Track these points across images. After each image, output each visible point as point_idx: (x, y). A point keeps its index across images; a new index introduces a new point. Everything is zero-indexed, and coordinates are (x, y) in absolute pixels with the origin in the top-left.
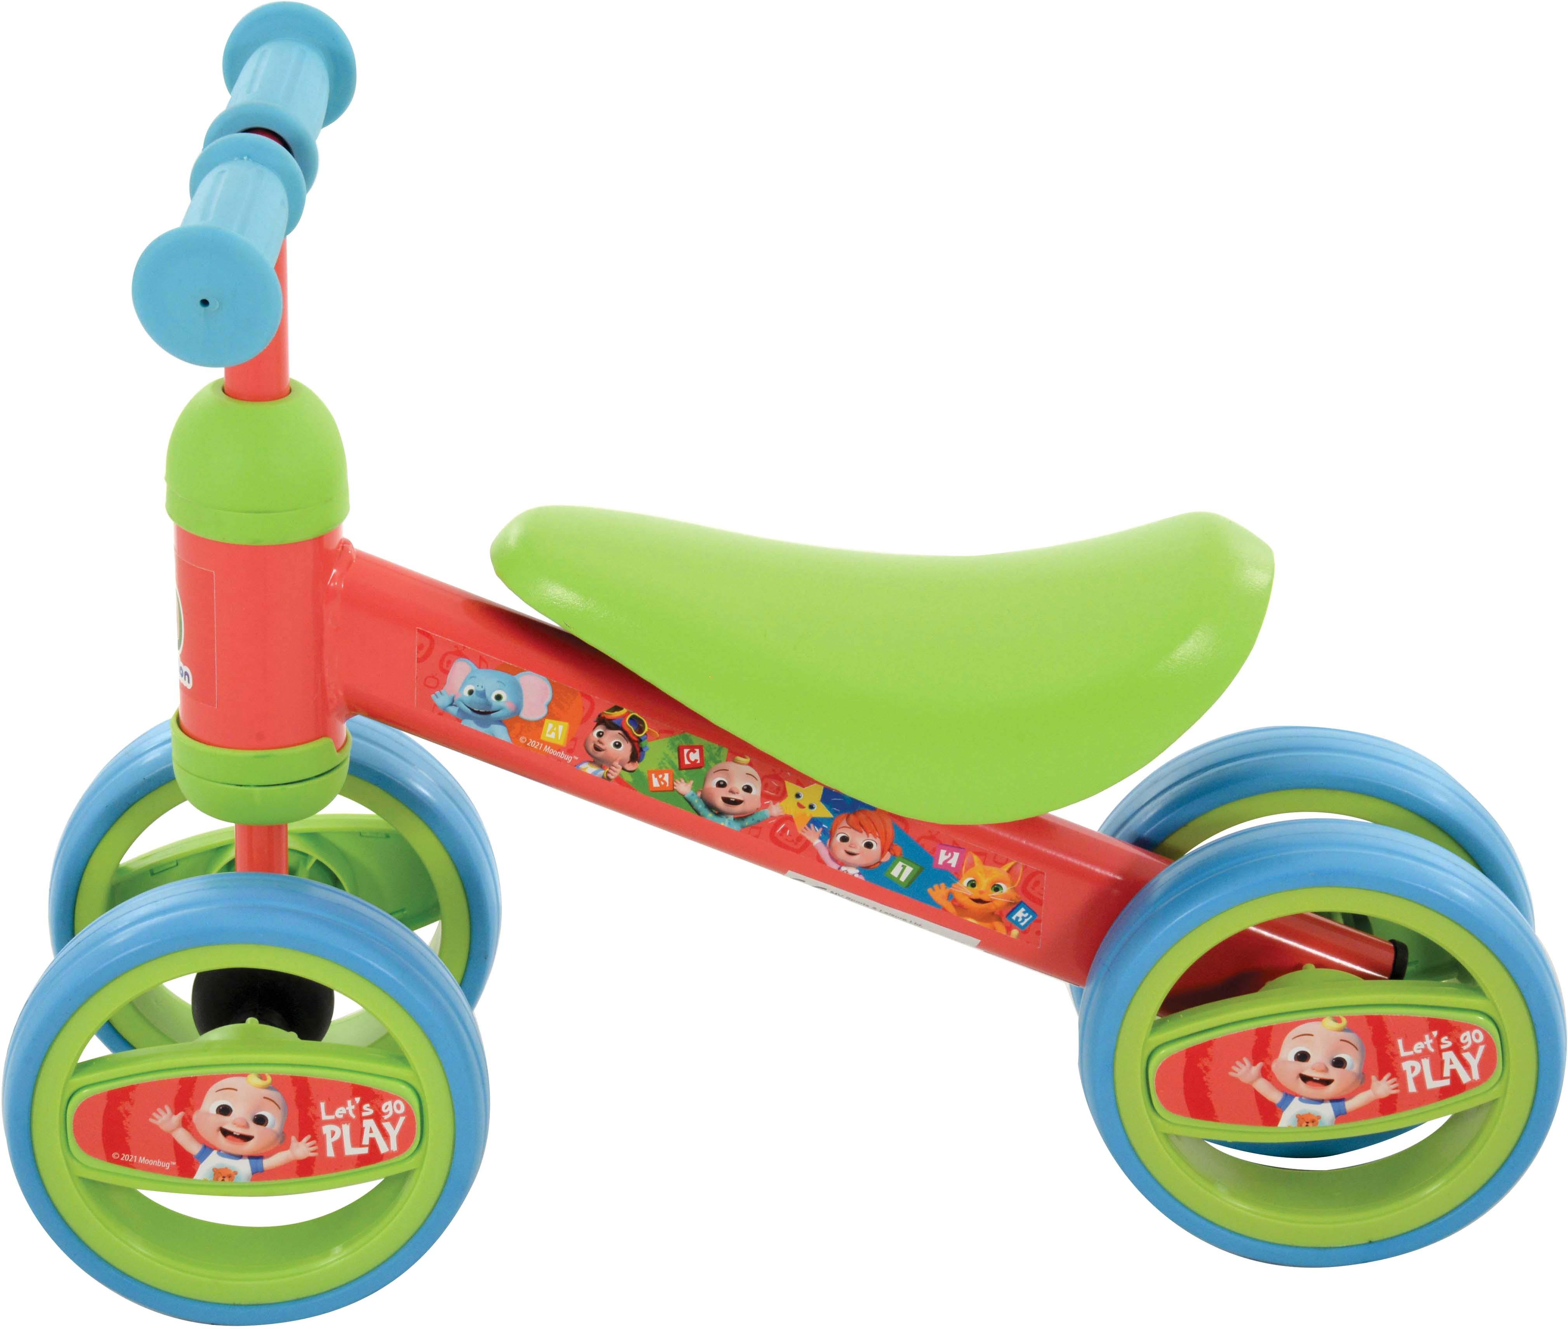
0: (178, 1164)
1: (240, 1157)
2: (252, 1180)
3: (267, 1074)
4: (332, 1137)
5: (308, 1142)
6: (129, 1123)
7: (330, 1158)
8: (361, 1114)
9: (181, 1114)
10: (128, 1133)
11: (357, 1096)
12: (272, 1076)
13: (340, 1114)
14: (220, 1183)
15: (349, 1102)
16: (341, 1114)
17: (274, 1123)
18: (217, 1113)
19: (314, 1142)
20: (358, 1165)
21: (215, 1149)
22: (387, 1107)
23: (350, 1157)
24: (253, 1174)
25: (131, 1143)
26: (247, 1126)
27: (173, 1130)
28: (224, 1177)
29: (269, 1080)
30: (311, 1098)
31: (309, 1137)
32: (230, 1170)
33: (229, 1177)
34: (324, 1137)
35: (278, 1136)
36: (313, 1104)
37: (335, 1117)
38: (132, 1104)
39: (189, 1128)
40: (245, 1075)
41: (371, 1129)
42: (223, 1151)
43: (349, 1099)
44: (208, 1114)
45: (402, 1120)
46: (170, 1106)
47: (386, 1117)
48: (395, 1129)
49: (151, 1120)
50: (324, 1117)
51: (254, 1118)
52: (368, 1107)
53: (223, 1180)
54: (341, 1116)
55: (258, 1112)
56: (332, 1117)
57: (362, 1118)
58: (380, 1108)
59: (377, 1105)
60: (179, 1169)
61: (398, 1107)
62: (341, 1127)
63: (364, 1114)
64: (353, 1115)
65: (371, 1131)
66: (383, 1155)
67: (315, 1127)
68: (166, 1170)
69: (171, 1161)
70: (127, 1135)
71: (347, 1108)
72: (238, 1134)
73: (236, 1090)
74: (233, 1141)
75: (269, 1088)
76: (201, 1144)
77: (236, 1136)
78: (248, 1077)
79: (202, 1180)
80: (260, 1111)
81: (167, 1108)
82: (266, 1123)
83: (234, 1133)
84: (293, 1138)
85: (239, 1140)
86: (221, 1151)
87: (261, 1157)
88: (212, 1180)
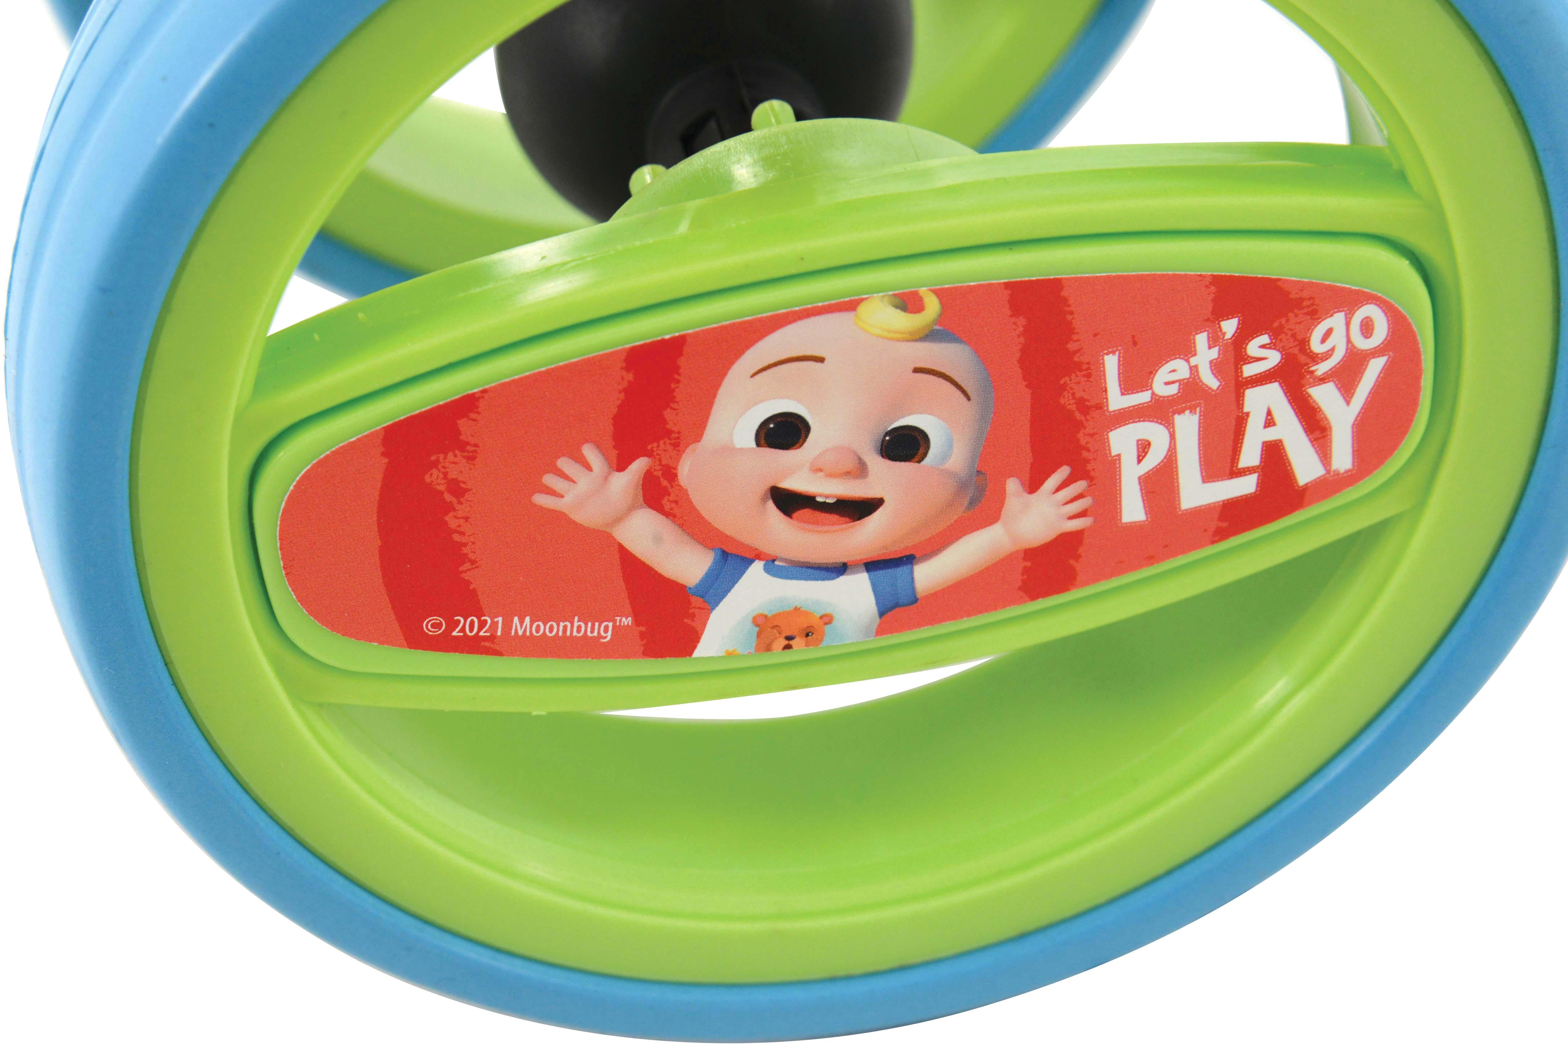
0: (637, 622)
1: (841, 569)
2: (881, 631)
3: (923, 291)
4: (1139, 461)
5: (1059, 489)
6: (466, 519)
7: (1134, 527)
8: (1238, 370)
9: (639, 465)
10: (465, 550)
11: (1227, 316)
12: (939, 293)
13: (1167, 384)
14: (778, 656)
15: (1201, 340)
16: (1173, 382)
17: (950, 446)
18: (758, 444)
19: (1080, 486)
20: (1221, 535)
21: (759, 556)
22: (1329, 333)
23: (1198, 513)
24: (881, 614)
25: (477, 579)
26: (860, 470)
27: (618, 520)
28: (789, 638)
29: (932, 306)
30: (1072, 346)
31: (1064, 472)
32: (807, 614)
33: (807, 635)
34: (1113, 465)
35: (962, 486)
36: (1078, 366)
37: (1153, 394)
38: (471, 458)
39: (667, 506)
40: (850, 306)
41: (1269, 413)
42: (783, 560)
43: (1199, 330)
44: (729, 450)
45: (1375, 367)
46: (599, 446)
47: (1321, 369)
48: (1348, 403)
49: (541, 500)
50: (1116, 400)
51: (883, 440)
52: (1263, 347)
53: (788, 647)
54: (1173, 390)
55: (892, 423)
56: (1142, 397)
57: (1241, 385)
58: (1303, 344)
59: (1294, 336)
60: (642, 635)
61: (1367, 328)
62: (1169, 424)
63: (1249, 370)
64: (1211, 382)
65: (1270, 422)
66: (1306, 487)
67: (1083, 441)
68: (604, 643)
69: (618, 616)
70: (464, 558)
71: (1193, 361)
72: (830, 501)
73: (821, 360)
74: (817, 523)
75: (930, 335)
76: (712, 549)
77: (824, 508)
78: (862, 309)
79: (724, 654)
80: (903, 417)
81: (590, 452)
82: (921, 451)
83: (819, 499)
84: (1013, 485)
85: (834, 518)
86: (777, 563)
87: (907, 560)
88: (753, 651)
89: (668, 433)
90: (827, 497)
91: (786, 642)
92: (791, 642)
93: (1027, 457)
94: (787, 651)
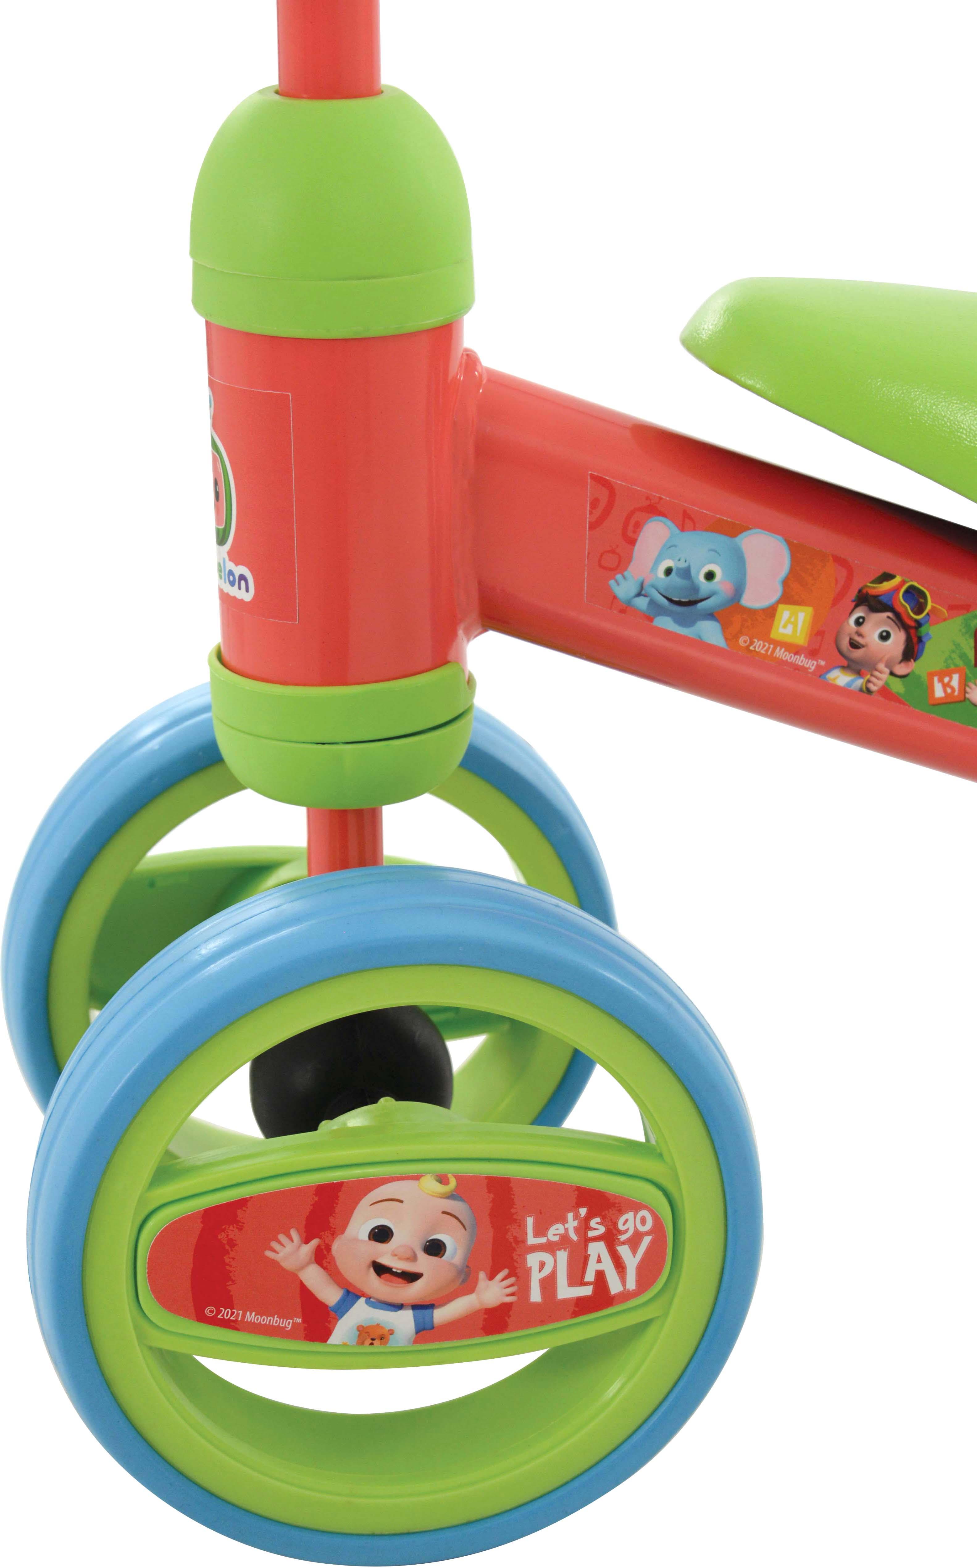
0: (304, 1321)
1: (399, 1307)
2: (416, 1342)
3: (449, 1175)
4: (540, 1271)
5: (503, 1280)
6: (233, 1259)
7: (536, 1304)
8: (586, 1234)
9: (315, 1242)
10: (230, 1274)
11: (582, 1206)
12: (457, 1177)
13: (554, 1235)
14: (367, 1348)
15: (570, 1216)
16: (557, 1235)
17: (455, 1252)
18: (370, 1239)
19: (512, 1280)
20: (575, 1314)
21: (363, 1295)
22: (626, 1221)
23: (564, 1301)
24: (417, 1333)
25: (233, 1289)
26: (413, 1258)
27: (303, 1267)
28: (373, 1339)
29: (453, 1183)
30: (513, 1211)
31: (505, 1272)
32: (382, 1328)
33: (381, 1339)
34: (528, 1271)
35: (460, 1272)
36: (515, 1221)
37: (548, 1239)
38: (240, 1229)
39: (325, 1265)
40: (417, 1178)
41: (599, 1256)
42: (374, 1298)
43: (569, 1211)
44: (356, 1240)
45: (647, 1240)
46: (298, 1230)
47: (623, 1238)
48: (634, 1256)
49: (268, 1254)
50: (531, 1240)
51: (426, 1245)
52: (597, 1223)
53: (372, 1344)
54: (556, 1238)
55: (431, 1236)
56: (543, 1240)
57: (587, 1240)
58: (615, 1224)
59: (611, 1220)
60: (305, 1329)
61: (643, 1221)
62: (554, 1256)
63: (591, 1234)
64: (574, 1237)
65: (599, 1261)
66: (614, 1297)
67: (515, 1257)
68: (287, 1331)
69: (295, 1317)
70: (230, 1279)
71: (567, 1226)
72: (399, 1271)
73: (401, 1202)
74: (391, 1281)
75: (451, 1196)
76: (342, 1288)
77: (396, 1274)
78: (422, 1179)
79: (341, 1344)
80: (436, 1234)
81: (294, 1233)
82: (442, 1252)
83: (394, 1270)
84: (482, 1275)
85: (400, 1280)
86: (371, 1300)
87: (431, 1306)
88: (355, 1344)
89: (329, 1228)
90: (398, 1269)
91: (371, 1341)
92: (374, 1342)
93: (489, 1262)
94: (371, 1346)
